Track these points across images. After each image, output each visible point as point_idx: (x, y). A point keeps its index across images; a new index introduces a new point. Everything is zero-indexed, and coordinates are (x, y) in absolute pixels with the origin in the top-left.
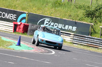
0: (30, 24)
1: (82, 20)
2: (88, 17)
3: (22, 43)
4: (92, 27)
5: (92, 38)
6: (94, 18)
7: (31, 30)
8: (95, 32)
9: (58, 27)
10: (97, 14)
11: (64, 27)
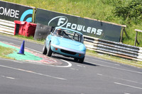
0: (37, 24)
1: (111, 20)
2: (119, 16)
3: (26, 51)
4: (124, 30)
5: (123, 46)
6: (128, 18)
7: (39, 32)
8: (129, 38)
9: (76, 30)
10: (132, 13)
11: (86, 29)
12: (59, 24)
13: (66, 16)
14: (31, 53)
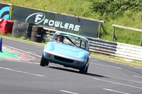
0: (15, 21)
1: (88, 16)
2: (96, 11)
3: (4, 48)
4: (102, 25)
5: (101, 42)
6: (105, 14)
7: (16, 29)
8: (106, 33)
9: (54, 26)
10: (109, 8)
12: (36, 21)
13: (43, 12)
14: (9, 51)
